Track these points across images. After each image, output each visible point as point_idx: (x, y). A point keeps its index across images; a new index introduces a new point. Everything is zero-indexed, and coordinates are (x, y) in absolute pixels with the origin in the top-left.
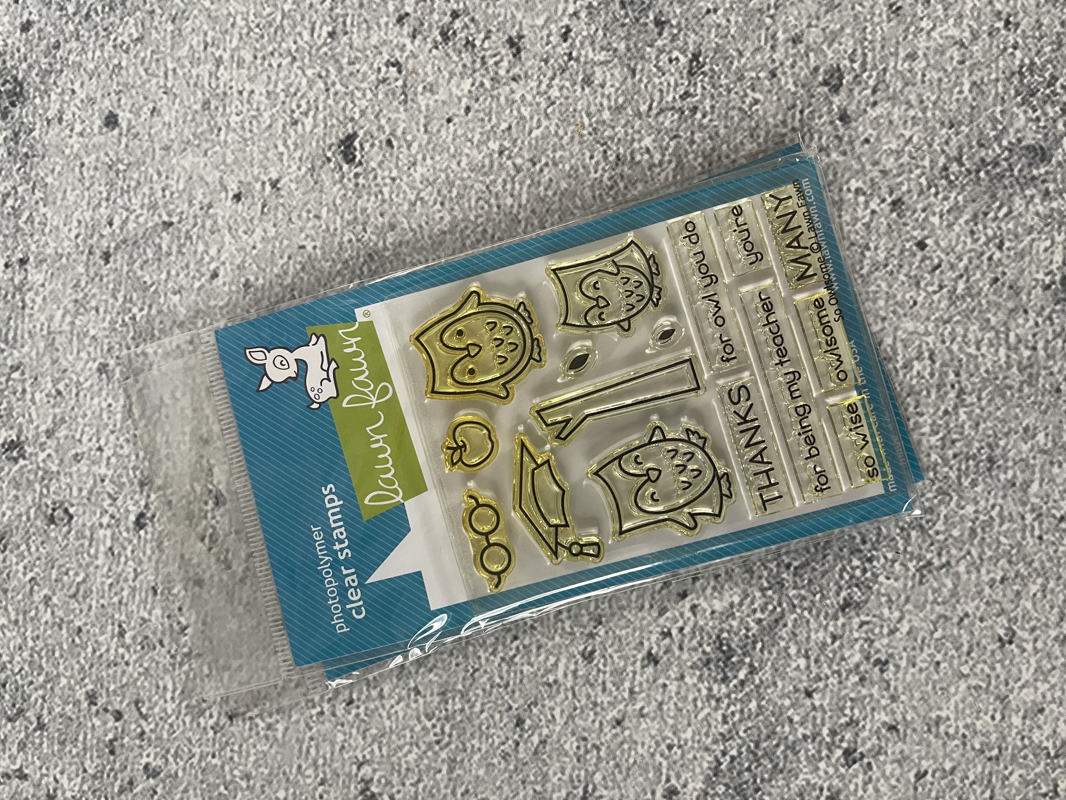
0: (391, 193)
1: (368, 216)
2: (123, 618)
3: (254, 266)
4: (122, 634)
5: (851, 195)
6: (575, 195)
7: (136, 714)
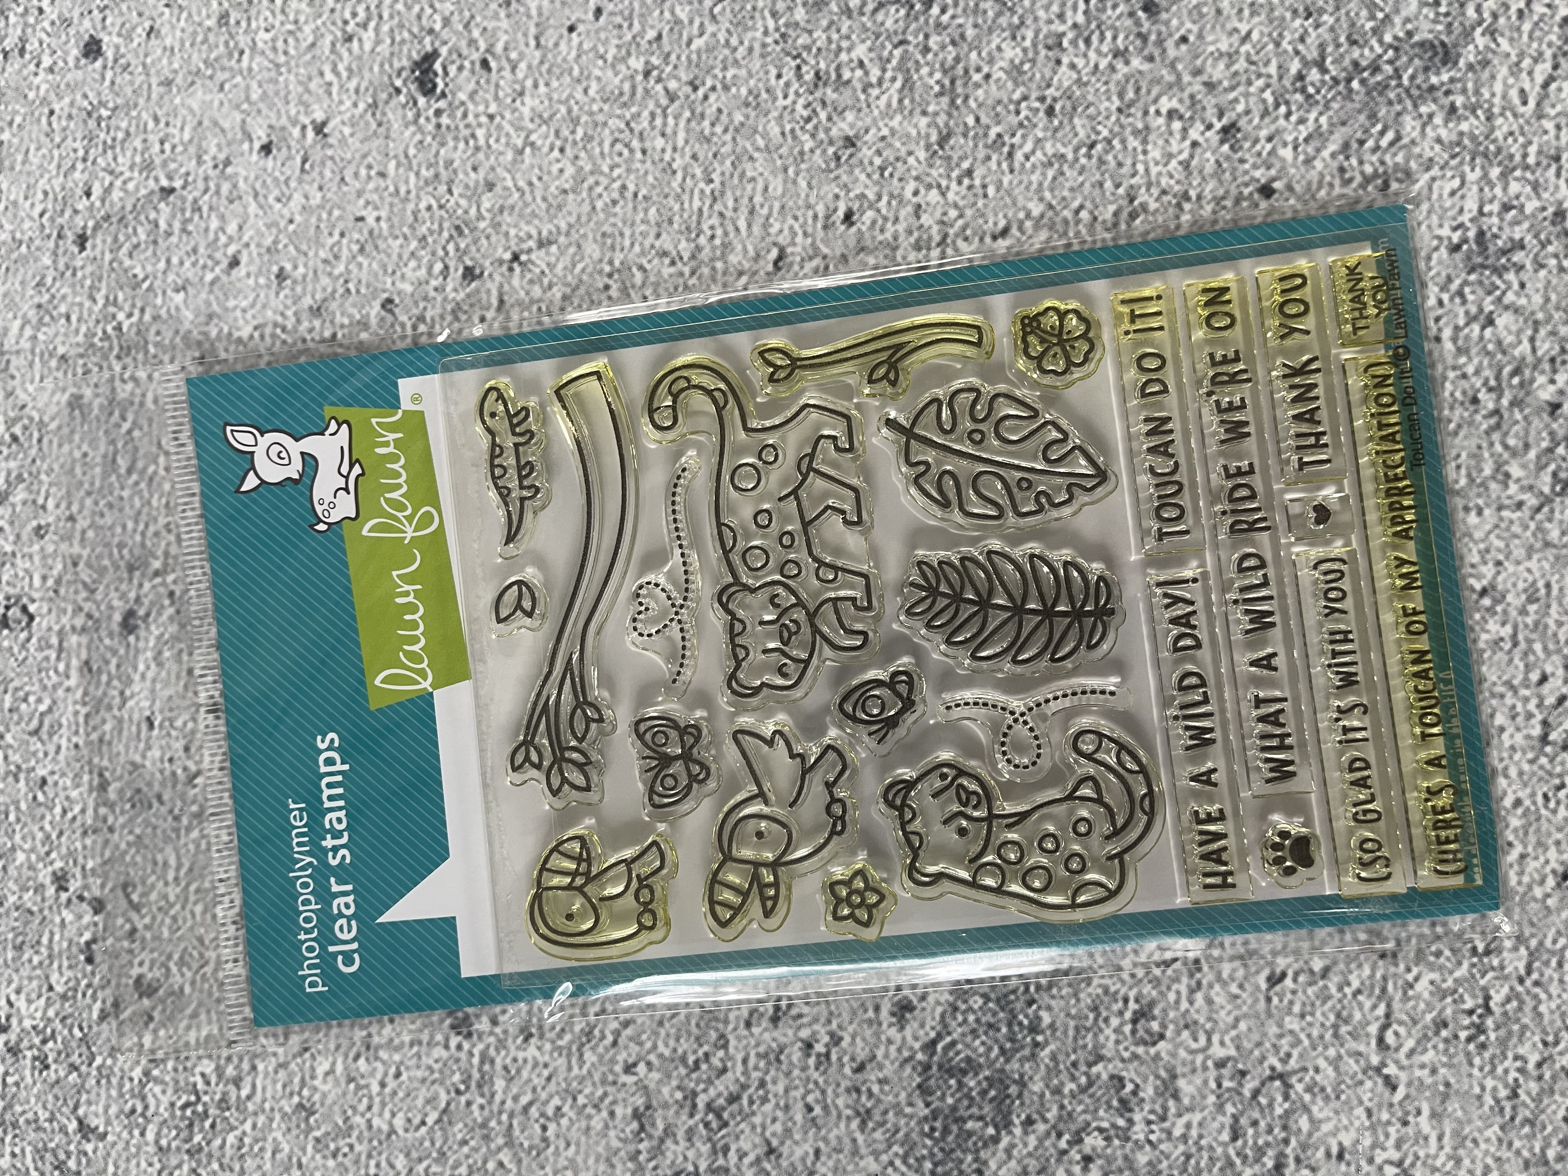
0: (488, 136)
1: (455, 172)
2: (105, 763)
3: (291, 248)
4: (103, 786)
5: (1161, 121)
6: (756, 131)
7: (123, 903)
